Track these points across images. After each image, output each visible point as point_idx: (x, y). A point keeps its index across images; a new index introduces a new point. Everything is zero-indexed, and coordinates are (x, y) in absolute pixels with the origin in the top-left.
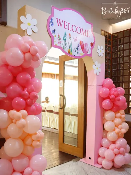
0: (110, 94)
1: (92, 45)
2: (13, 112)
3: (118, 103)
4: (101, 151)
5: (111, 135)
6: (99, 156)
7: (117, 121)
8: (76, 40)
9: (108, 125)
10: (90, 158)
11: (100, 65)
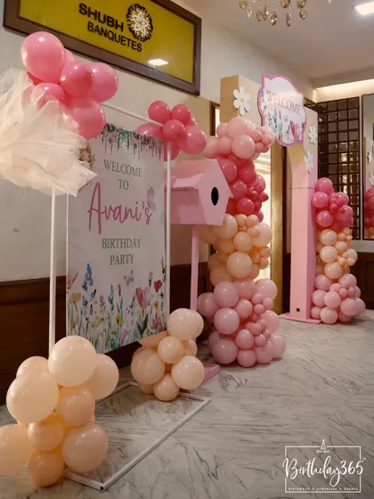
0: (329, 203)
1: (303, 126)
2: (243, 217)
3: (342, 217)
4: (317, 296)
5: (332, 269)
6: (313, 305)
7: (341, 245)
8: (286, 120)
9: (326, 253)
10: (298, 310)
11: (312, 156)
